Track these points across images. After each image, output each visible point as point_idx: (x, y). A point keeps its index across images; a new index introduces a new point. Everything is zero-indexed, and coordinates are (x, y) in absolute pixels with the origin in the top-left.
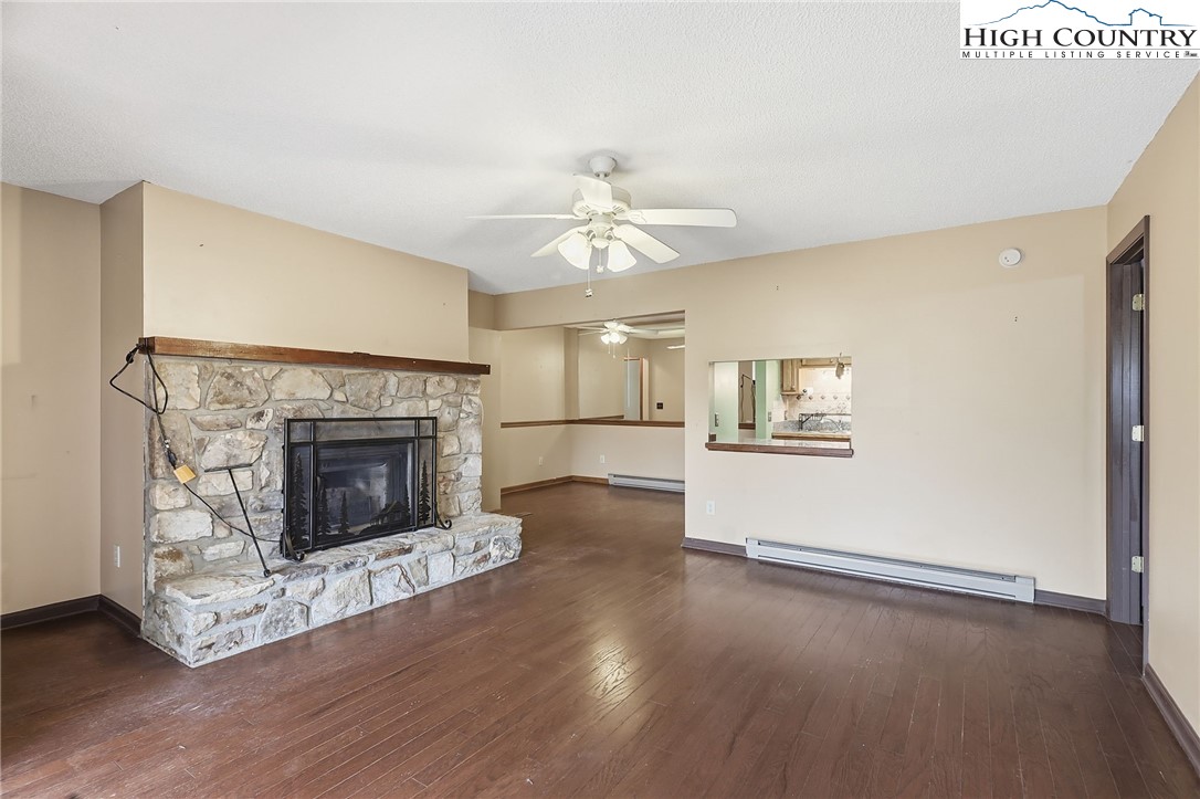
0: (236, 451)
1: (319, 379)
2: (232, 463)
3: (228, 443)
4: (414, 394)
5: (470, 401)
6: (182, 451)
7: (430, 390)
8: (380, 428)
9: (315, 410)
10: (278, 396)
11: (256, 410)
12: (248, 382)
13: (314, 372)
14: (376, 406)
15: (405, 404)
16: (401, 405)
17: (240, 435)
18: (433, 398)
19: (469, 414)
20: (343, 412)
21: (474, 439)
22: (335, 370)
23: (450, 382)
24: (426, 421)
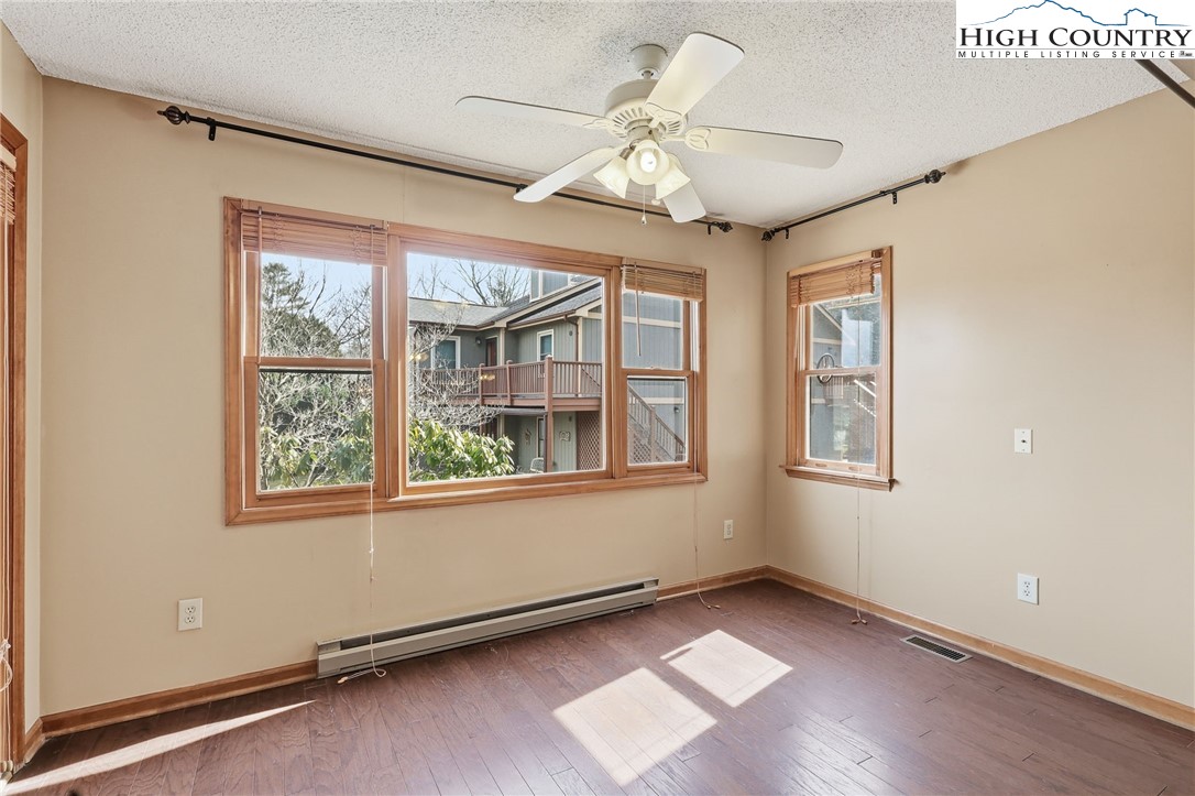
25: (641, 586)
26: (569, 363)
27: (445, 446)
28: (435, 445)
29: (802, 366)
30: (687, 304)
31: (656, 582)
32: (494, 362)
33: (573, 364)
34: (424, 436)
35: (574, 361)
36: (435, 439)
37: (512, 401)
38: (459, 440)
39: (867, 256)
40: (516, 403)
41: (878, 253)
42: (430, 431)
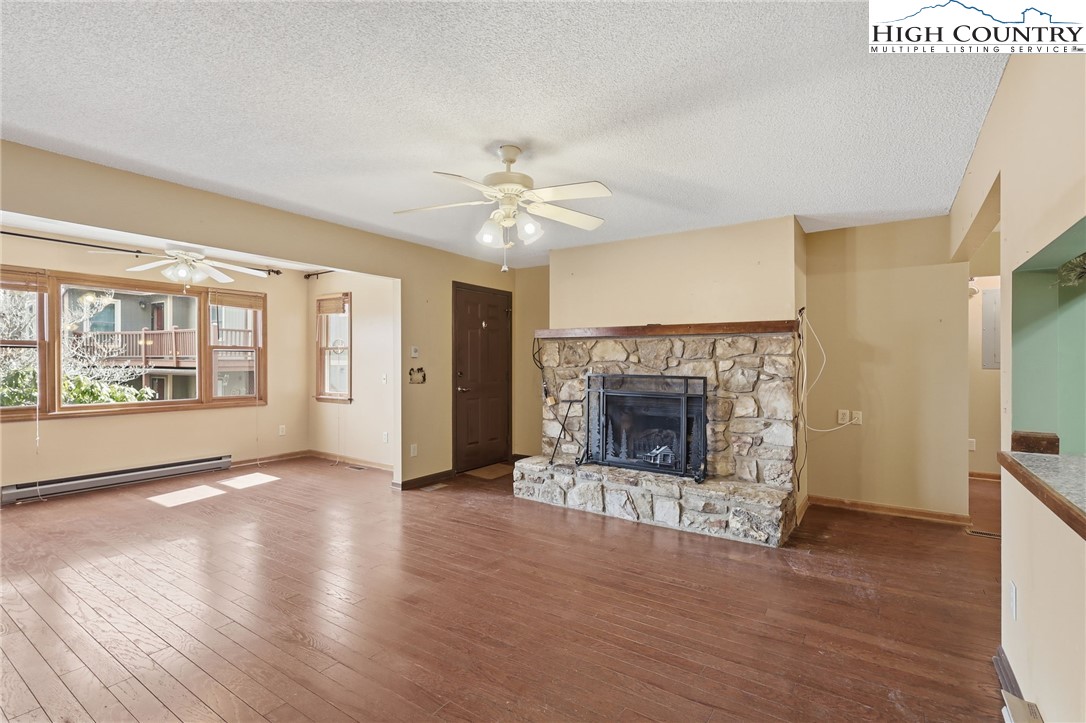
0: (573, 392)
1: (619, 347)
2: (572, 399)
3: (569, 386)
4: (699, 355)
5: (774, 363)
6: (552, 389)
7: (719, 351)
8: (667, 384)
9: (617, 369)
10: (595, 359)
11: (584, 368)
12: (580, 351)
13: (616, 342)
14: (663, 367)
15: (691, 365)
16: (686, 366)
17: (576, 383)
18: (722, 359)
19: (772, 378)
20: (636, 370)
21: (780, 403)
22: (631, 340)
23: (745, 343)
24: (696, 381)
25: (220, 458)
26: (240, 331)
27: (92, 394)
28: (83, 393)
29: (324, 345)
30: (255, 314)
31: (230, 456)
32: (161, 327)
33: (244, 331)
34: (74, 387)
35: (244, 329)
36: (83, 389)
37: (178, 362)
38: (105, 391)
39: (341, 295)
40: (182, 364)
41: (346, 294)
42: (79, 384)
